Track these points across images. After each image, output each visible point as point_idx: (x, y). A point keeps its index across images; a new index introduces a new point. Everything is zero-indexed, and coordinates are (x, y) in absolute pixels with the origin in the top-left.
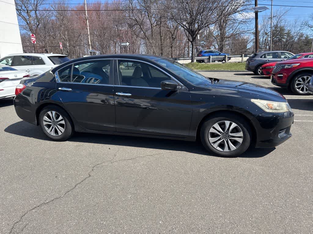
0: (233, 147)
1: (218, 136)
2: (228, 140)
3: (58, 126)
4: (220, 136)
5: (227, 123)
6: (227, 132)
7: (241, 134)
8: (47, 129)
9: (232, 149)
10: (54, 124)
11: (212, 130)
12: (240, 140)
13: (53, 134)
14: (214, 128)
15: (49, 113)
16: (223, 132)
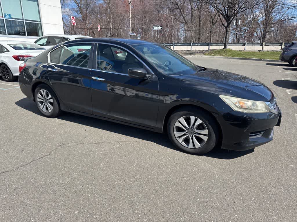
0: (198, 145)
1: (183, 130)
2: (193, 136)
3: (49, 104)
4: (185, 131)
5: (193, 118)
6: (192, 128)
7: (206, 132)
8: (41, 105)
9: (197, 147)
10: (45, 102)
11: (177, 124)
12: (205, 138)
13: (44, 110)
14: (180, 122)
15: (41, 91)
16: (188, 128)
